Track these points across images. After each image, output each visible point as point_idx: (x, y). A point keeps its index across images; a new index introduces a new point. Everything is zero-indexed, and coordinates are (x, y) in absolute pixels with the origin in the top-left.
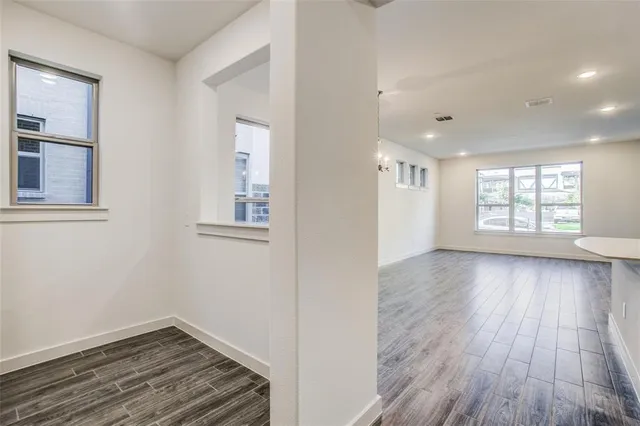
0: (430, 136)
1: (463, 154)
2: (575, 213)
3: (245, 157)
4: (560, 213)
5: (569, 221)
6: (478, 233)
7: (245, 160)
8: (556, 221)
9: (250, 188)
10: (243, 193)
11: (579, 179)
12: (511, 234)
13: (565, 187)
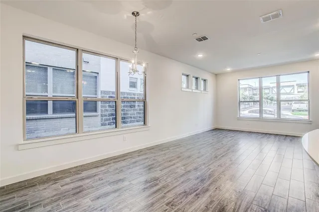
0: (200, 56)
1: (229, 69)
2: (304, 106)
3: (96, 75)
4: (295, 106)
5: (300, 111)
6: (240, 119)
7: (96, 77)
8: (293, 111)
9: (99, 93)
10: (95, 96)
11: (307, 87)
12: (260, 120)
13: (298, 92)
